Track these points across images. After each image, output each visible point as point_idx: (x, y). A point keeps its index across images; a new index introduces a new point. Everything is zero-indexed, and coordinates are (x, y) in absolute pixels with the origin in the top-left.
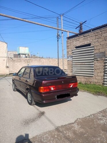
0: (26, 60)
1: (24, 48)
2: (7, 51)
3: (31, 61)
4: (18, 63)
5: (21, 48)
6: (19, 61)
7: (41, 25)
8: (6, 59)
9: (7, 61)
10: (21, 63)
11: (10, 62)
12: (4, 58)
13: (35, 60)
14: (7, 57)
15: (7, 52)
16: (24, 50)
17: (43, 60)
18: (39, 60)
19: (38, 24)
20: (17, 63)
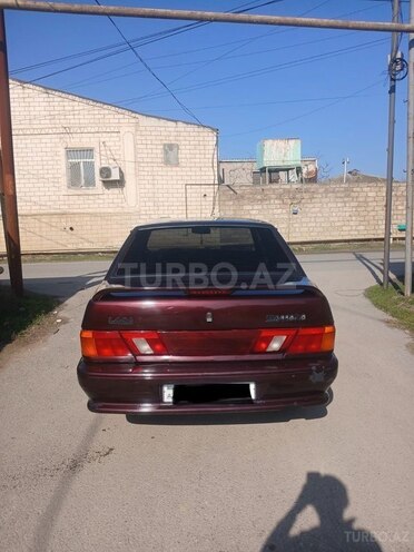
0: (289, 191)
1: (281, 143)
2: (215, 160)
3: (306, 196)
4: (256, 207)
5: (268, 143)
6: (259, 197)
7: (281, 24)
8: (210, 191)
9: (214, 200)
10: (265, 207)
11: (227, 203)
12: (204, 190)
13: (326, 191)
14: (216, 182)
15: (215, 165)
16: (280, 151)
17: (365, 189)
18: (346, 190)
19: (267, 23)
20: (249, 207)
